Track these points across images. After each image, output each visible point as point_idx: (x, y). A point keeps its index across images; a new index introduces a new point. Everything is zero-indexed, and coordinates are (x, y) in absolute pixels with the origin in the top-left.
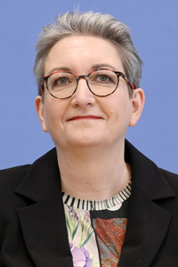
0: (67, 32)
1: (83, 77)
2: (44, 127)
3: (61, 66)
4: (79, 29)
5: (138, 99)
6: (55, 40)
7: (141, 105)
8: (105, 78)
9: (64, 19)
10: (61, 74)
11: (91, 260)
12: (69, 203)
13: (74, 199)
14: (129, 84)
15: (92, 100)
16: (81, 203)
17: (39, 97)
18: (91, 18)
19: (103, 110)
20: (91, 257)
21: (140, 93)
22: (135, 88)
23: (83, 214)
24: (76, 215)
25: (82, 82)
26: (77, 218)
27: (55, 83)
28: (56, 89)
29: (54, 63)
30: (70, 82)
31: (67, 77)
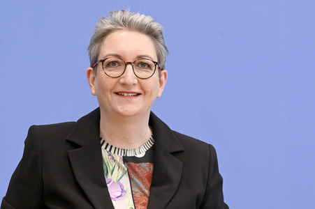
0: (120, 27)
1: (130, 63)
2: (93, 92)
3: (115, 53)
4: (128, 25)
5: (163, 77)
6: (108, 32)
7: (164, 82)
8: (143, 65)
9: (118, 16)
10: (113, 59)
11: (125, 191)
12: (108, 149)
13: (112, 146)
14: (159, 68)
15: (136, 81)
16: (117, 150)
17: (91, 69)
18: (139, 18)
19: (142, 88)
20: (125, 189)
21: (165, 73)
22: (162, 70)
23: (118, 158)
24: (113, 158)
25: (129, 67)
26: (115, 161)
27: (109, 65)
28: (109, 69)
29: (108, 49)
30: (120, 65)
31: (118, 62)
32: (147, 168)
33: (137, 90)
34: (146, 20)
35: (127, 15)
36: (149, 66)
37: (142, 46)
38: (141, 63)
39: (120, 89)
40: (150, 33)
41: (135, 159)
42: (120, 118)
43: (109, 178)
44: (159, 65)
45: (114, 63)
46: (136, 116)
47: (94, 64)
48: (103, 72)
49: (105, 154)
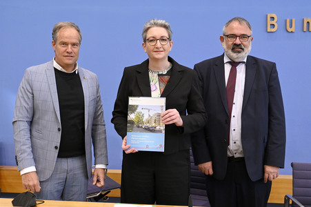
0: (153, 26)
1: (158, 39)
2: (145, 51)
3: (152, 36)
4: (156, 25)
6: (149, 28)
8: (163, 40)
9: (152, 21)
10: (152, 39)
18: (160, 22)
23: (156, 75)
25: (158, 41)
27: (150, 41)
29: (149, 35)
30: (154, 41)
31: (154, 39)
32: (167, 78)
33: (162, 49)
34: (163, 22)
35: (155, 21)
36: (166, 40)
37: (163, 32)
38: (162, 39)
39: (156, 50)
40: (165, 27)
41: (162, 75)
42: (157, 60)
43: (151, 83)
44: (169, 39)
45: (152, 40)
46: (162, 59)
47: (145, 41)
48: (148, 44)
49: (150, 74)
